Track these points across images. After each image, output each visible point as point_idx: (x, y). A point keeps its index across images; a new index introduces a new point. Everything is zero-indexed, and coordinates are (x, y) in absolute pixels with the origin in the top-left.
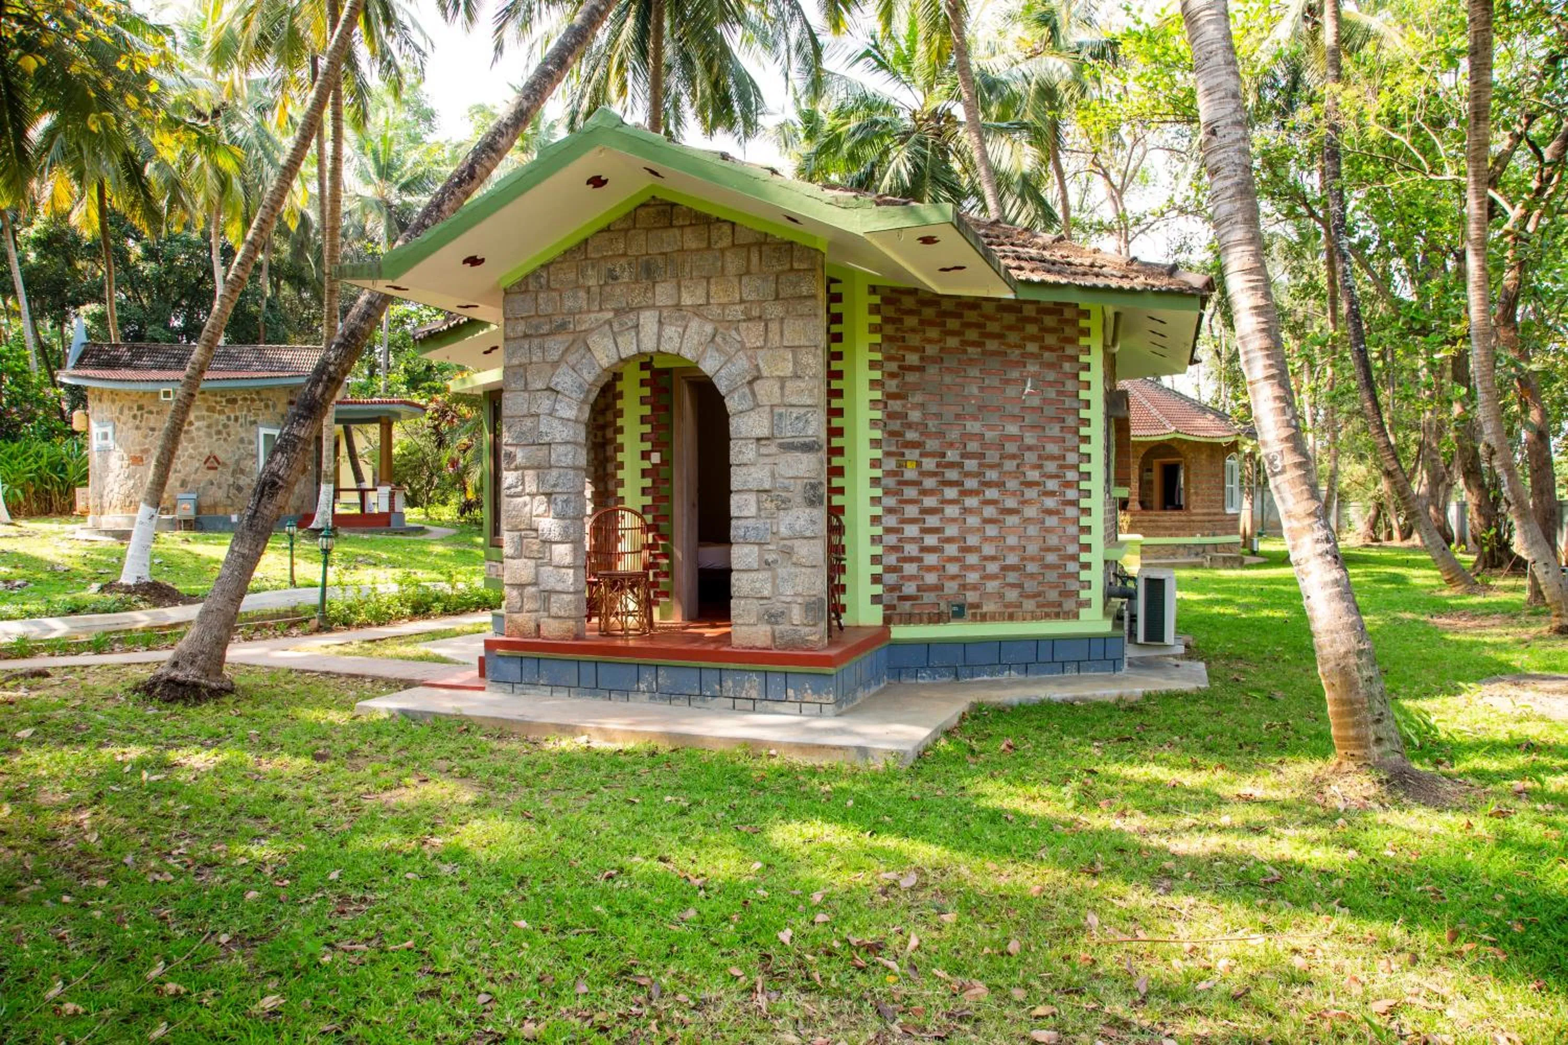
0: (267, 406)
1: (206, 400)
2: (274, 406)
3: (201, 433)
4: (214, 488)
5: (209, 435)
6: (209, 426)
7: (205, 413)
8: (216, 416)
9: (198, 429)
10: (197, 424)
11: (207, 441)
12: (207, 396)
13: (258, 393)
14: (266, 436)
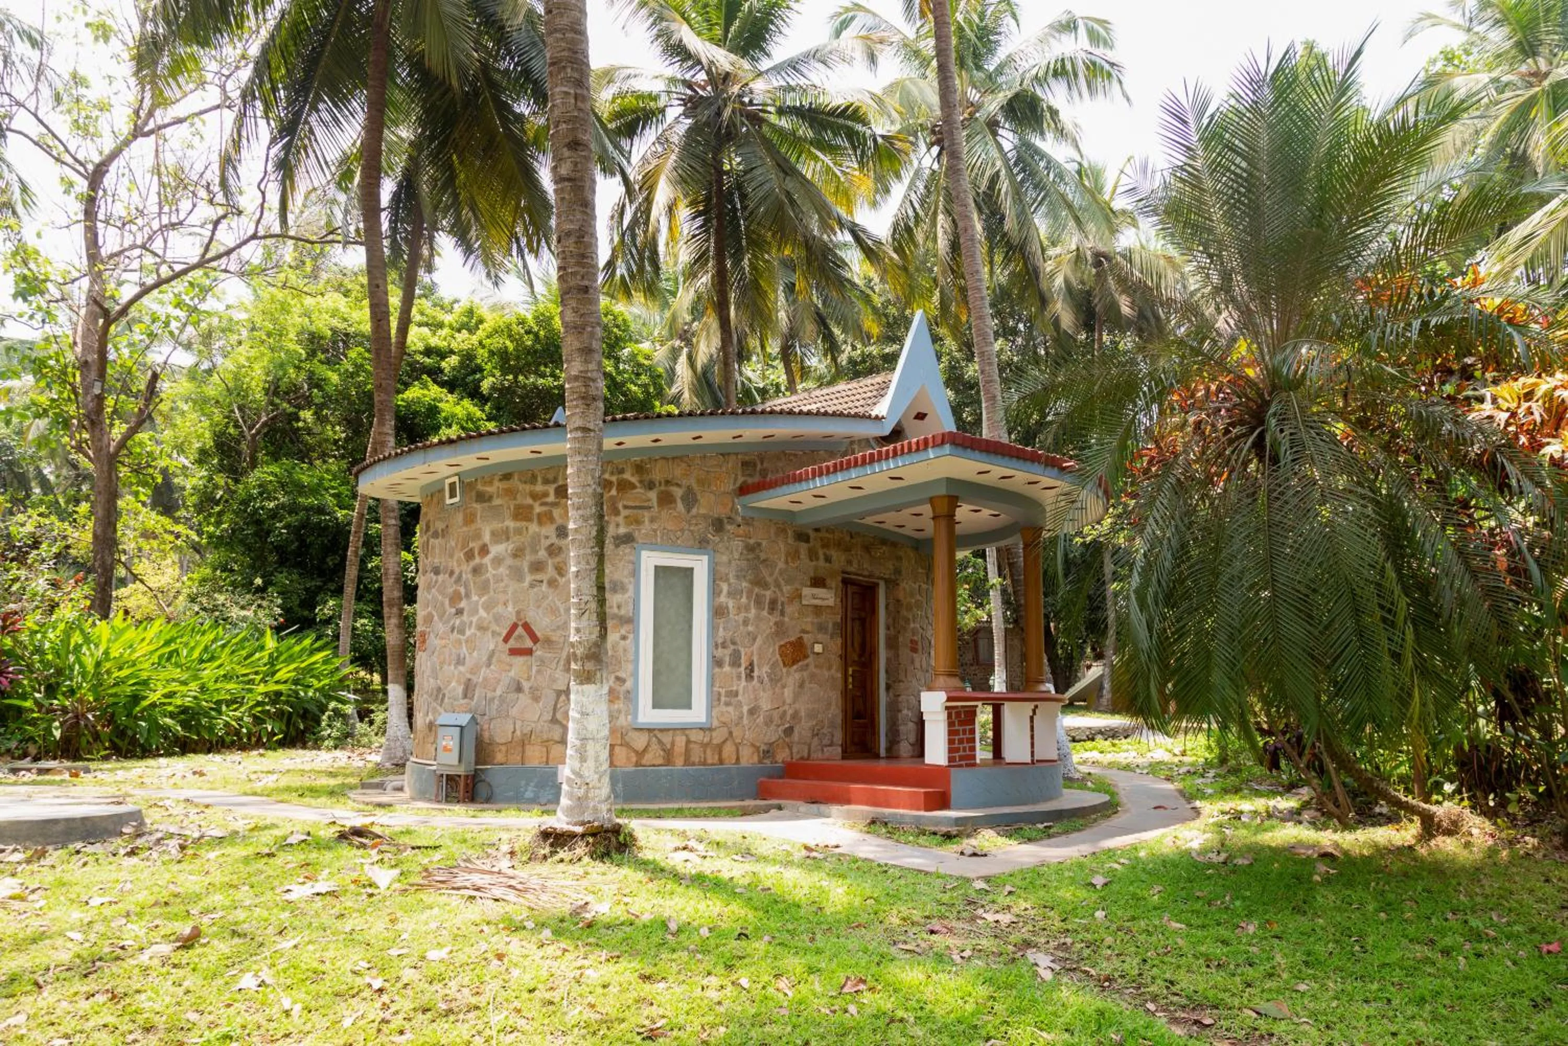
0: (666, 500)
1: (511, 493)
2: (690, 499)
3: (502, 570)
4: (524, 699)
5: (517, 575)
6: (518, 554)
7: (511, 524)
8: (534, 528)
9: (498, 561)
10: (496, 549)
11: (513, 586)
12: (515, 482)
13: (639, 469)
14: (661, 572)
